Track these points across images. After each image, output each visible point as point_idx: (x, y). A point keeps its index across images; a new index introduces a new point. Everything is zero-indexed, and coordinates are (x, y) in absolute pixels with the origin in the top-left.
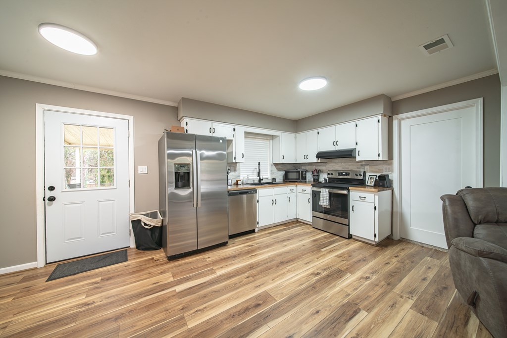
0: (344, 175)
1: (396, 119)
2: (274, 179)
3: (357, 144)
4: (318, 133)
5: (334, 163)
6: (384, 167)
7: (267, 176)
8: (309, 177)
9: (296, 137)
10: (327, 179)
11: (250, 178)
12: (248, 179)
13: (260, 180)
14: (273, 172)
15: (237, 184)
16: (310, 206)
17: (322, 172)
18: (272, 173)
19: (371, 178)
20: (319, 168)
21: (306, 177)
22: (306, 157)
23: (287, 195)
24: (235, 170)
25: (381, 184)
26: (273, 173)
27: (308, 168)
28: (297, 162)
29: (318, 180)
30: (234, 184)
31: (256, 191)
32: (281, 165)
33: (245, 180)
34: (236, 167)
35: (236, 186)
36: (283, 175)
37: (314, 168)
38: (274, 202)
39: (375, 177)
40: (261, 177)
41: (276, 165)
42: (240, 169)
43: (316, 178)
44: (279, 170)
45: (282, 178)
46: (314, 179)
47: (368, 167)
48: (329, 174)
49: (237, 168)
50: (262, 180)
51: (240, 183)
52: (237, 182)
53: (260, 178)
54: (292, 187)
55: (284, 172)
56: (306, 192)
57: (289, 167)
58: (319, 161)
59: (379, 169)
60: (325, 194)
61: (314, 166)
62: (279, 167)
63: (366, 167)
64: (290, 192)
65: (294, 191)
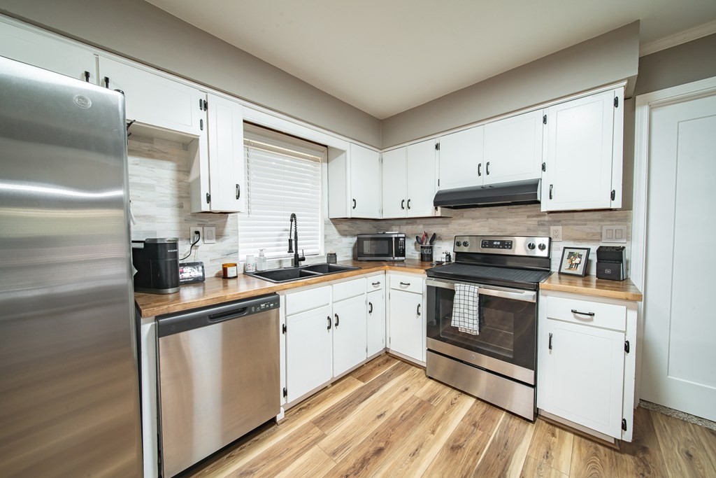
0: (498, 247)
1: (643, 104)
2: (332, 256)
3: (544, 168)
4: (437, 147)
5: (468, 218)
6: (605, 228)
7: (314, 249)
8: (412, 251)
9: (381, 161)
10: (452, 254)
11: (266, 255)
12: (262, 259)
13: (297, 260)
14: (328, 238)
15: (224, 276)
16: (421, 323)
17: (440, 239)
18: (327, 241)
19: (571, 254)
20: (432, 230)
21: (404, 250)
22: (406, 204)
23: (363, 298)
24: (219, 236)
25: (608, 271)
26: (331, 242)
27: (407, 229)
28: (384, 217)
29: (430, 257)
30: (218, 276)
31: (278, 300)
32: (349, 223)
33: (251, 262)
34: (224, 226)
35: (220, 282)
36: (352, 245)
37: (420, 229)
38: (333, 322)
39: (584, 253)
40: (300, 252)
41: (336, 221)
42: (236, 232)
43: (426, 252)
44: (344, 234)
45: (350, 253)
46: (422, 255)
47: (560, 228)
48: (458, 244)
49: (229, 228)
50: (303, 259)
51: (231, 272)
52: (225, 270)
53: (296, 255)
54: (377, 276)
55: (355, 239)
56: (409, 288)
57: (366, 228)
58: (439, 214)
59: (588, 234)
60: (466, 298)
61: (421, 227)
62: (345, 226)
63: (552, 228)
64: (372, 288)
65: (381, 286)
